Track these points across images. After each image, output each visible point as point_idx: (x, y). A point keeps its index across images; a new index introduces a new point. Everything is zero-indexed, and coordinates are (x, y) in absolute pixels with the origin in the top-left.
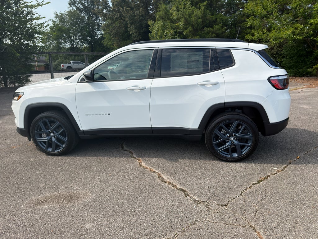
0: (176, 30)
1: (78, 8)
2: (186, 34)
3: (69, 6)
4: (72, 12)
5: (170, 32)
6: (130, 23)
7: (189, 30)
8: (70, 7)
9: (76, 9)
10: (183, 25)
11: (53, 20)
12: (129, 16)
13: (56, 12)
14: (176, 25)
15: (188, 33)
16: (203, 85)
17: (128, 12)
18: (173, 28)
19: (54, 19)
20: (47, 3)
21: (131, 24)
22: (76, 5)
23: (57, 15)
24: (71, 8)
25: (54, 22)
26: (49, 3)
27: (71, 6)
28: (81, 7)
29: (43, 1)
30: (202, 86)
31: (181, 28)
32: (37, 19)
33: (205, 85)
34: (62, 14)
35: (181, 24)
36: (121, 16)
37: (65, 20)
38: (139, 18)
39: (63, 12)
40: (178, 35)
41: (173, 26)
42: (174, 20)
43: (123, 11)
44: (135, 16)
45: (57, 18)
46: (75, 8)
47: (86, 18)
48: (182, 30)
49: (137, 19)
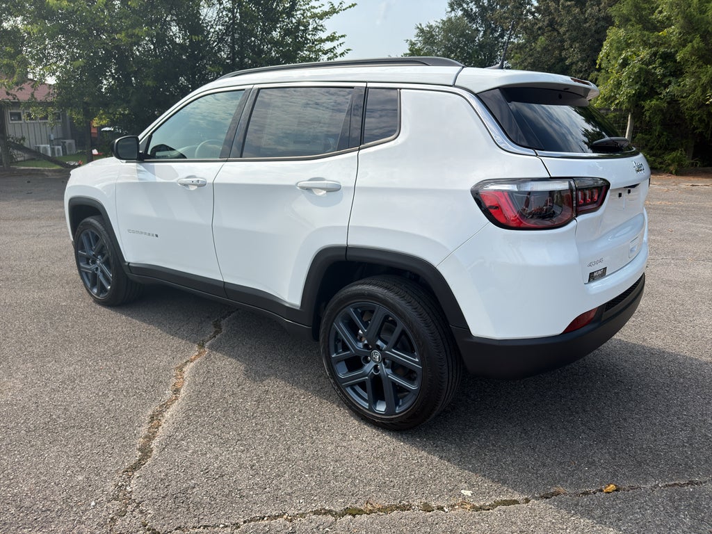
0: (654, 49)
1: (467, 13)
2: (682, 58)
3: (449, 10)
4: (452, 23)
5: (638, 56)
6: (569, 39)
7: (693, 47)
8: (451, 12)
9: (463, 14)
10: (680, 33)
11: (411, 41)
12: (570, 22)
13: (421, 25)
14: (659, 36)
15: (687, 56)
16: (309, 189)
17: (569, 12)
18: (650, 44)
19: (414, 39)
20: (350, 7)
21: (573, 40)
22: (465, 6)
23: (422, 30)
24: (453, 14)
25: (413, 44)
26: (353, 5)
27: (453, 9)
28: (474, 10)
29: (341, 3)
30: (306, 191)
31: (672, 44)
32: (332, 38)
33: (313, 190)
34: (431, 27)
35: (673, 32)
36: (551, 24)
37: (436, 39)
38: (596, 24)
39: (434, 24)
40: (659, 61)
41: (648, 39)
42: (658, 22)
43: (556, 10)
44: (586, 21)
45: (420, 36)
46: (460, 13)
47: (482, 33)
48: (674, 47)
49: (590, 26)
